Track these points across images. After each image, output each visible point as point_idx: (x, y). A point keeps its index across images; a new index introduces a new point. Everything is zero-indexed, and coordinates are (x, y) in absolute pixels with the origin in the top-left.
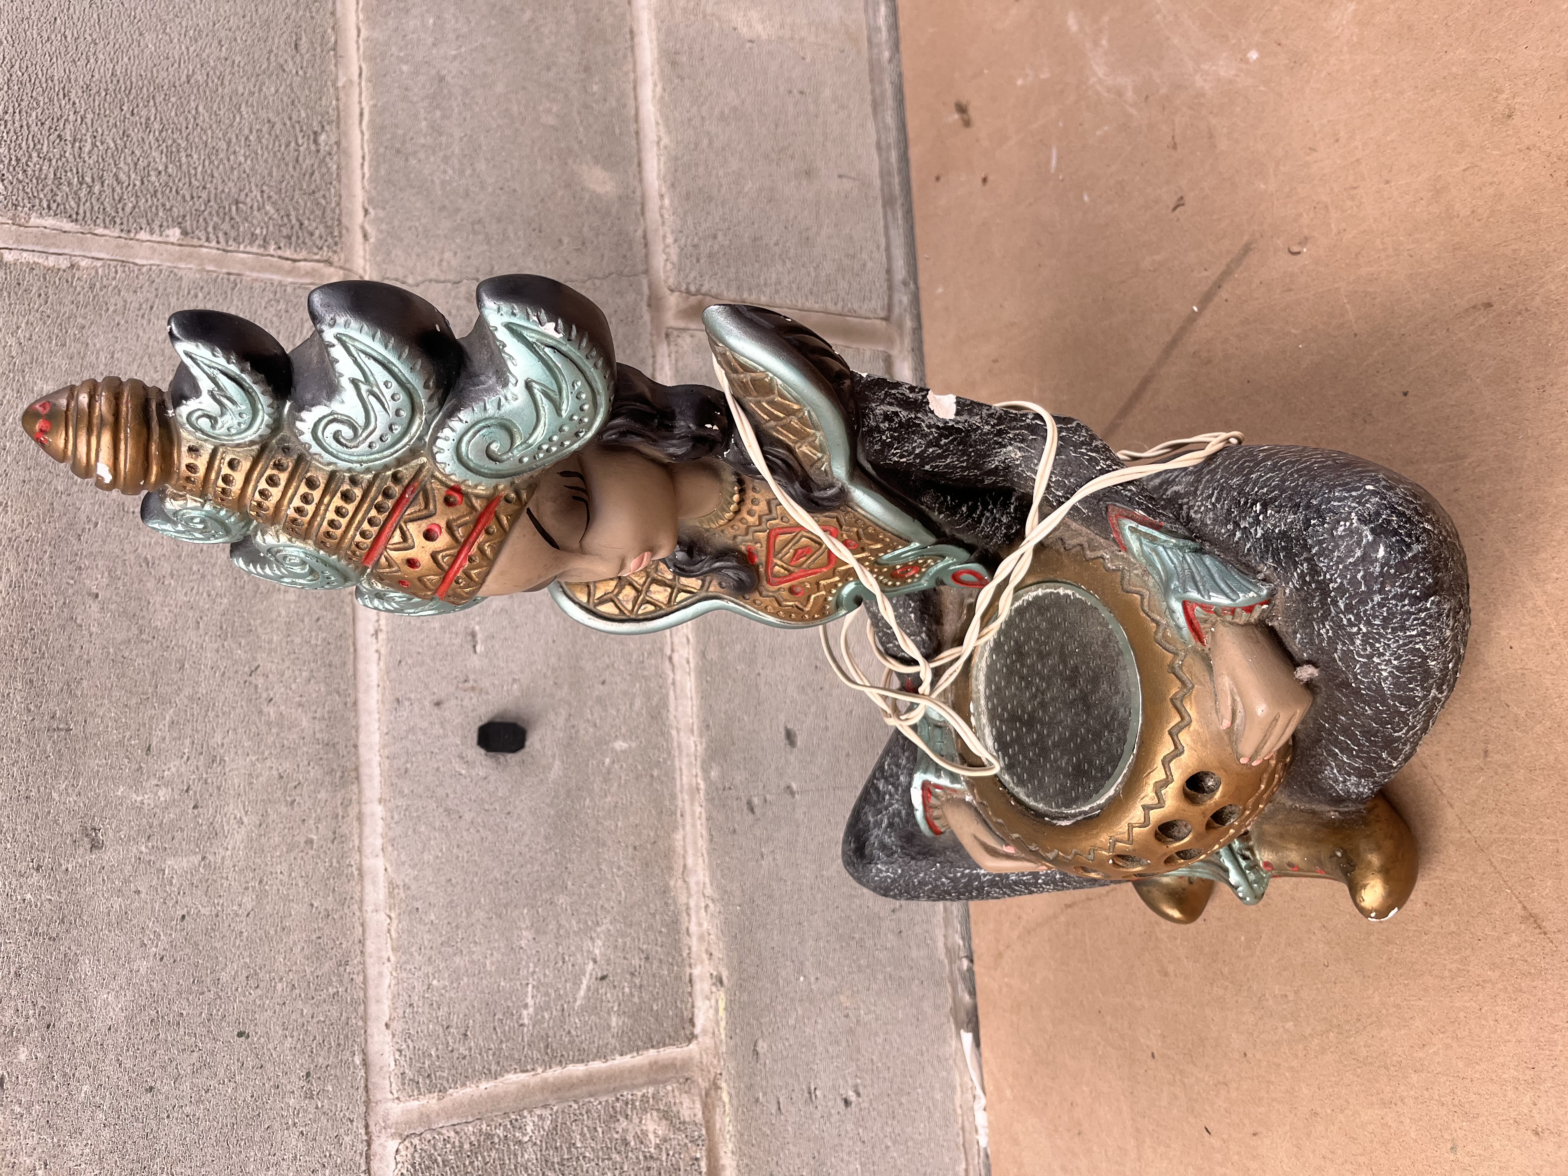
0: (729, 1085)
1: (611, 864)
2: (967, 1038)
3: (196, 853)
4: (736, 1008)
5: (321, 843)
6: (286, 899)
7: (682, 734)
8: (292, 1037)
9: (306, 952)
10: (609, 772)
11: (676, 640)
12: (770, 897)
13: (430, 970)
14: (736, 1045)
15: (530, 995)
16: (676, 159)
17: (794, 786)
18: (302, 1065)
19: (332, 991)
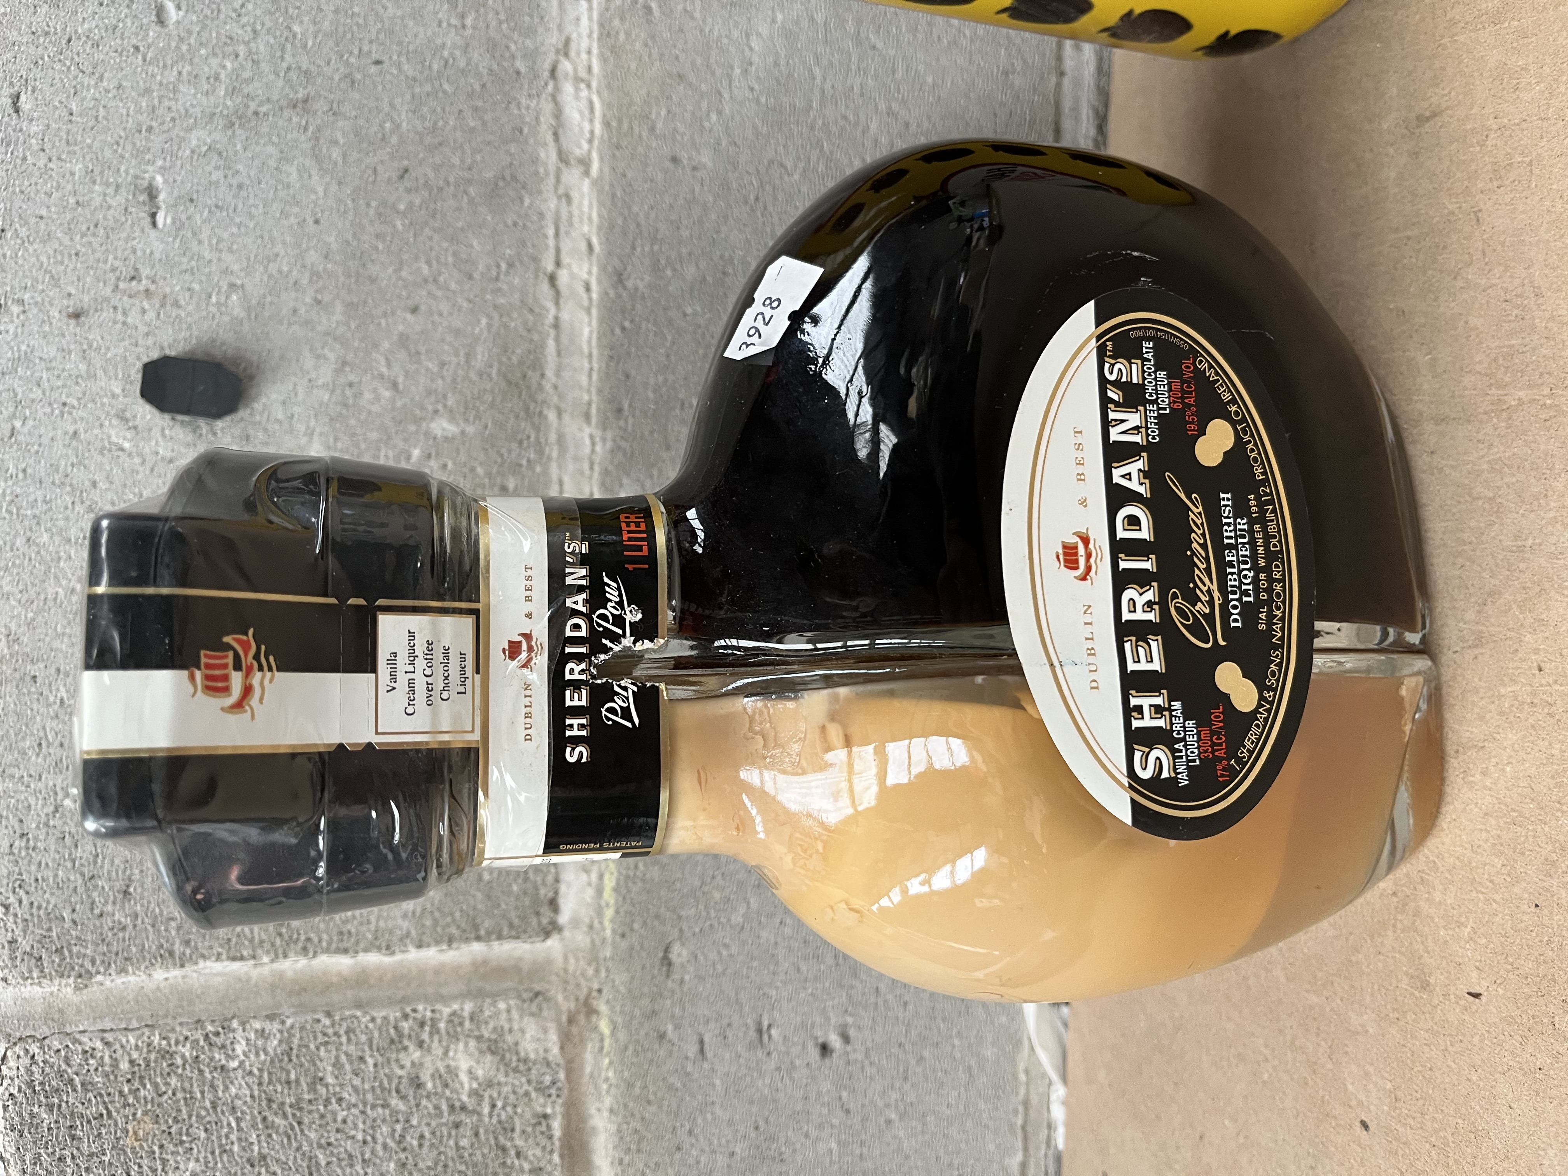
0: (612, 1009)
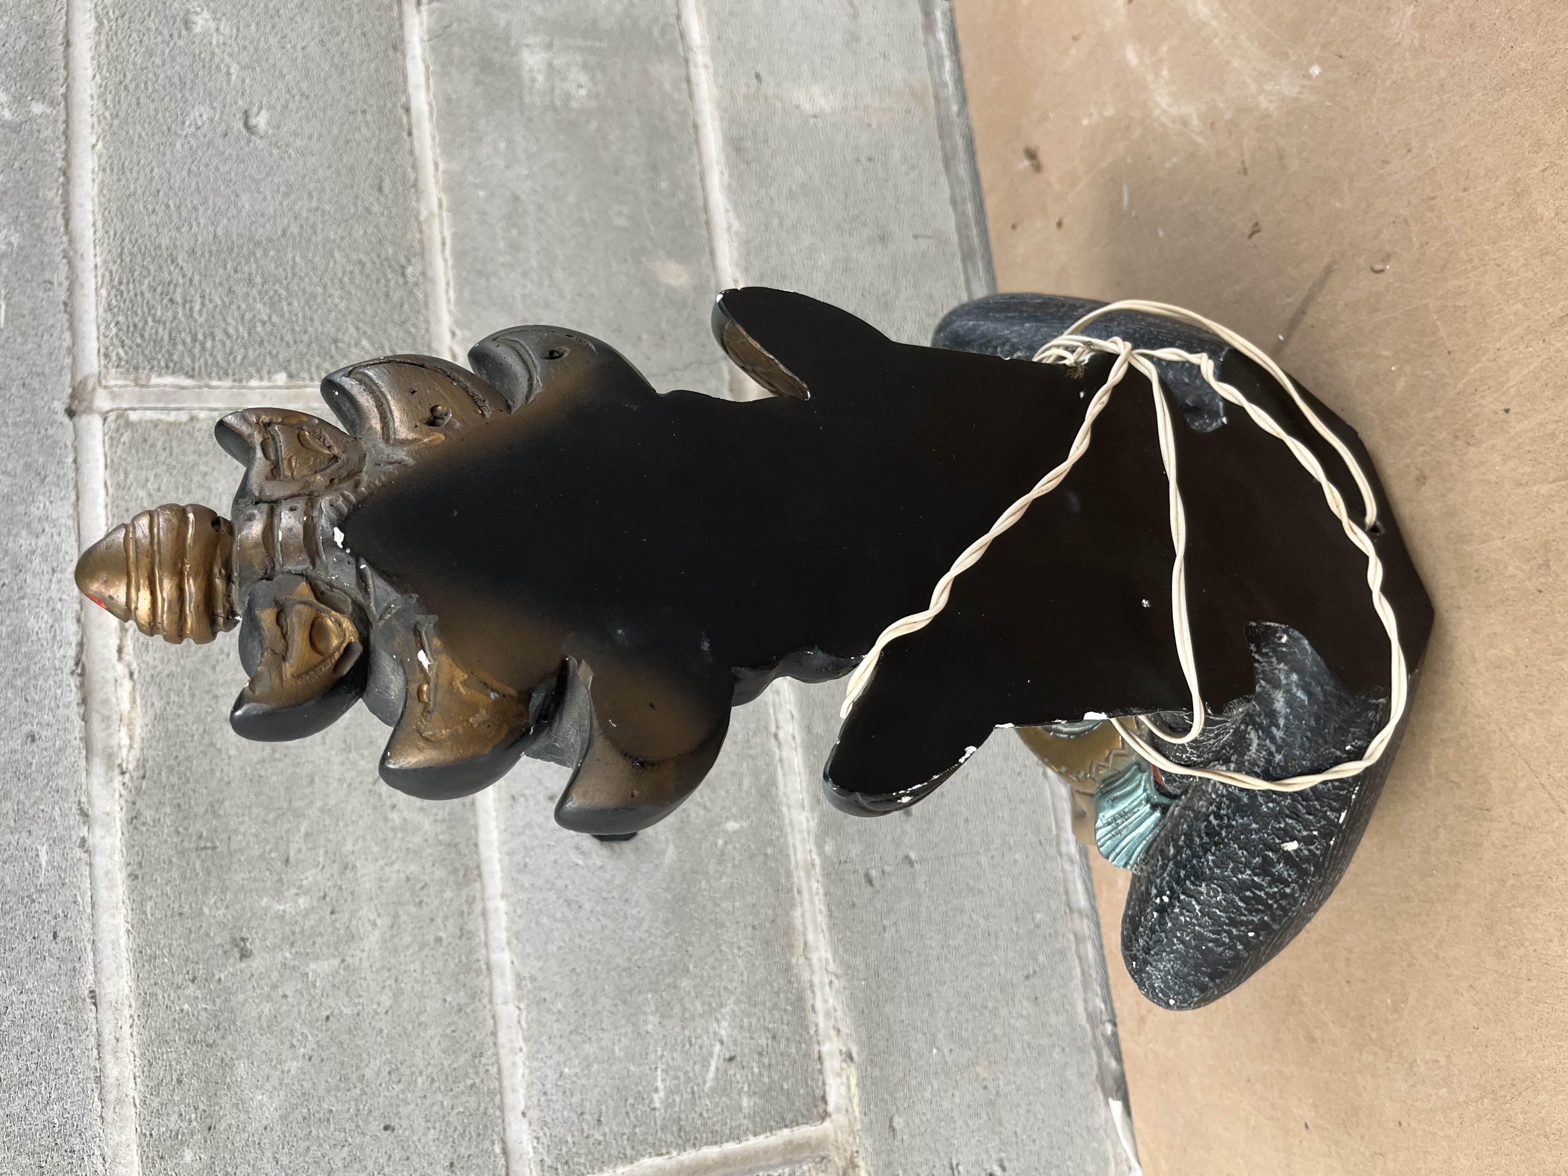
1: (731, 945)
2: (1116, 1106)
3: (335, 957)
4: (869, 1083)
5: (450, 940)
6: (421, 996)
7: (793, 810)
8: (434, 1128)
9: (443, 1046)
10: (723, 853)
11: (781, 717)
12: (896, 970)
13: (561, 1058)
14: (871, 1122)
15: (659, 1079)
16: (748, 242)
17: (913, 855)
18: (445, 1156)
19: (469, 1082)
